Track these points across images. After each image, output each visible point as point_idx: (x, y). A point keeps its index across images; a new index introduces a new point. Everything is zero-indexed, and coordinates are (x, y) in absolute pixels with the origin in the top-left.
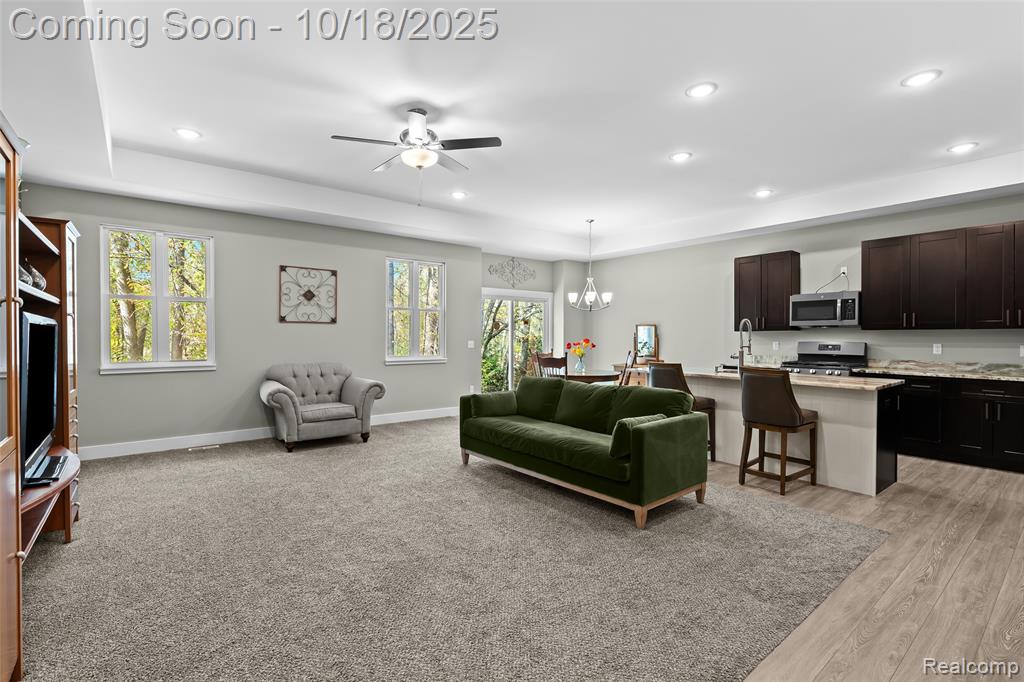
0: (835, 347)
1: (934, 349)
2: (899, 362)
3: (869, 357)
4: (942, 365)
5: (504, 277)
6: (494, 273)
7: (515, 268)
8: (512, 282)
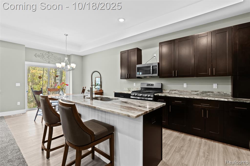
0: (152, 85)
1: (184, 85)
2: (173, 90)
3: (163, 89)
4: (187, 92)
5: (43, 59)
6: (38, 57)
7: (50, 56)
8: (48, 61)
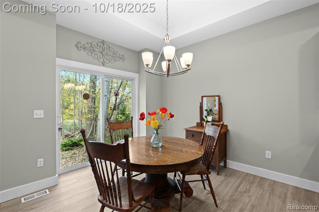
5: (93, 55)
6: (82, 49)
7: (106, 50)
8: (102, 60)
